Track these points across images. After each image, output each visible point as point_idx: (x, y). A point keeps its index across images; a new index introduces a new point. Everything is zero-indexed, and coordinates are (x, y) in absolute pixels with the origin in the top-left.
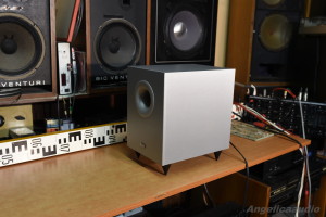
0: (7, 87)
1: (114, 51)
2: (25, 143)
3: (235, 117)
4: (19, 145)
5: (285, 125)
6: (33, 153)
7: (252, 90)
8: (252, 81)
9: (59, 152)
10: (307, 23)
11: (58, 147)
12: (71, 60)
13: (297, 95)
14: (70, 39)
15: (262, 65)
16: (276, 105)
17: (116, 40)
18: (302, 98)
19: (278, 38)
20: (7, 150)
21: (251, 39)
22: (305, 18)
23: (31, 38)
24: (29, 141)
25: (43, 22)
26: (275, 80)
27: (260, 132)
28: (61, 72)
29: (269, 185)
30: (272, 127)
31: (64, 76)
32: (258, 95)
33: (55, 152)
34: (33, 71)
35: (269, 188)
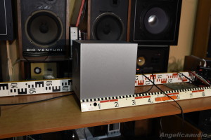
0: (41, 51)
1: (107, 33)
2: (43, 83)
4: (39, 83)
6: (46, 89)
7: (203, 63)
9: (62, 90)
12: (79, 37)
14: (77, 25)
17: (108, 26)
20: (33, 86)
24: (45, 82)
25: (63, 15)
32: (207, 66)
33: (59, 90)
34: (56, 43)
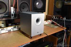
1: (23, 9)
2: (4, 29)
3: (50, 23)
4: (3, 29)
5: (61, 25)
6: (6, 31)
7: (54, 17)
8: (54, 15)
9: (11, 31)
10: (66, 2)
11: (11, 30)
12: (14, 11)
13: (64, 18)
14: (13, 6)
15: (56, 12)
16: (59, 20)
17: (24, 6)
18: (65, 19)
19: (59, 6)
21: (53, 6)
22: (65, 1)
23: (5, 6)
24: (5, 28)
25: (7, 2)
26: (59, 15)
27: (55, 26)
28: (12, 13)
29: (57, 37)
30: (58, 25)
31: (12, 14)
32: (55, 18)
33: (10, 31)
34: (5, 13)
35: (57, 38)
